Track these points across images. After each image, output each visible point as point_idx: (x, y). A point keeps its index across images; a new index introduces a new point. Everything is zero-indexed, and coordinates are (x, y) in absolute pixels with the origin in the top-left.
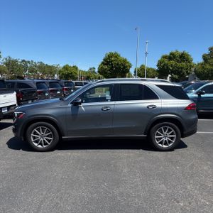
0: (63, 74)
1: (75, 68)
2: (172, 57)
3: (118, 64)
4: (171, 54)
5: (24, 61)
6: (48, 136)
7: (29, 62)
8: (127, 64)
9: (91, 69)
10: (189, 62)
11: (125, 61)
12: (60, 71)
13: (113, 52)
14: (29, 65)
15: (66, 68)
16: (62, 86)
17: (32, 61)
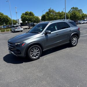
2: (26, 14)
8: (8, 18)
10: (33, 16)
11: (7, 16)
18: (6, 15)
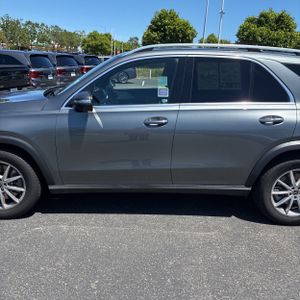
0: (89, 46)
1: (108, 36)
2: (262, 20)
3: (174, 30)
4: (262, 15)
5: (29, 23)
6: (14, 183)
7: (37, 25)
8: (189, 31)
9: (131, 40)
10: (287, 26)
11: (186, 25)
12: (84, 41)
13: (168, 9)
14: (37, 30)
15: (93, 36)
16: (79, 64)
17: (43, 24)
18: (186, 20)
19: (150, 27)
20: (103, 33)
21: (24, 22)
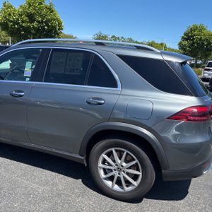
19: (183, 38)
20: (160, 43)
21: (110, 37)
